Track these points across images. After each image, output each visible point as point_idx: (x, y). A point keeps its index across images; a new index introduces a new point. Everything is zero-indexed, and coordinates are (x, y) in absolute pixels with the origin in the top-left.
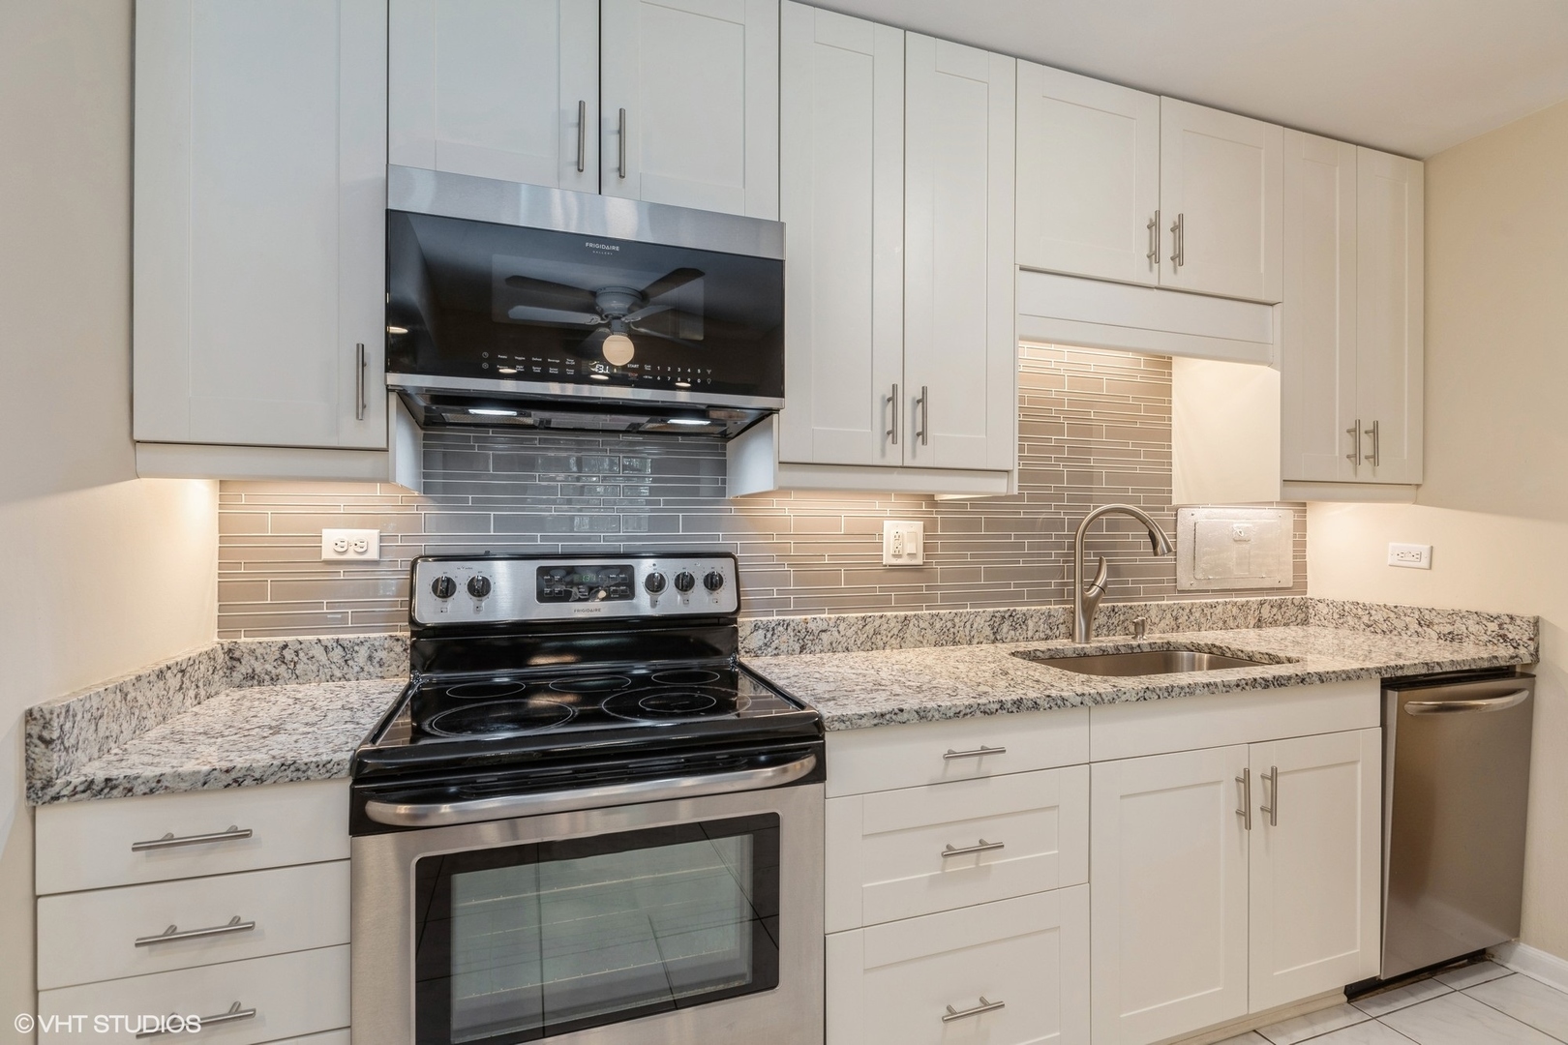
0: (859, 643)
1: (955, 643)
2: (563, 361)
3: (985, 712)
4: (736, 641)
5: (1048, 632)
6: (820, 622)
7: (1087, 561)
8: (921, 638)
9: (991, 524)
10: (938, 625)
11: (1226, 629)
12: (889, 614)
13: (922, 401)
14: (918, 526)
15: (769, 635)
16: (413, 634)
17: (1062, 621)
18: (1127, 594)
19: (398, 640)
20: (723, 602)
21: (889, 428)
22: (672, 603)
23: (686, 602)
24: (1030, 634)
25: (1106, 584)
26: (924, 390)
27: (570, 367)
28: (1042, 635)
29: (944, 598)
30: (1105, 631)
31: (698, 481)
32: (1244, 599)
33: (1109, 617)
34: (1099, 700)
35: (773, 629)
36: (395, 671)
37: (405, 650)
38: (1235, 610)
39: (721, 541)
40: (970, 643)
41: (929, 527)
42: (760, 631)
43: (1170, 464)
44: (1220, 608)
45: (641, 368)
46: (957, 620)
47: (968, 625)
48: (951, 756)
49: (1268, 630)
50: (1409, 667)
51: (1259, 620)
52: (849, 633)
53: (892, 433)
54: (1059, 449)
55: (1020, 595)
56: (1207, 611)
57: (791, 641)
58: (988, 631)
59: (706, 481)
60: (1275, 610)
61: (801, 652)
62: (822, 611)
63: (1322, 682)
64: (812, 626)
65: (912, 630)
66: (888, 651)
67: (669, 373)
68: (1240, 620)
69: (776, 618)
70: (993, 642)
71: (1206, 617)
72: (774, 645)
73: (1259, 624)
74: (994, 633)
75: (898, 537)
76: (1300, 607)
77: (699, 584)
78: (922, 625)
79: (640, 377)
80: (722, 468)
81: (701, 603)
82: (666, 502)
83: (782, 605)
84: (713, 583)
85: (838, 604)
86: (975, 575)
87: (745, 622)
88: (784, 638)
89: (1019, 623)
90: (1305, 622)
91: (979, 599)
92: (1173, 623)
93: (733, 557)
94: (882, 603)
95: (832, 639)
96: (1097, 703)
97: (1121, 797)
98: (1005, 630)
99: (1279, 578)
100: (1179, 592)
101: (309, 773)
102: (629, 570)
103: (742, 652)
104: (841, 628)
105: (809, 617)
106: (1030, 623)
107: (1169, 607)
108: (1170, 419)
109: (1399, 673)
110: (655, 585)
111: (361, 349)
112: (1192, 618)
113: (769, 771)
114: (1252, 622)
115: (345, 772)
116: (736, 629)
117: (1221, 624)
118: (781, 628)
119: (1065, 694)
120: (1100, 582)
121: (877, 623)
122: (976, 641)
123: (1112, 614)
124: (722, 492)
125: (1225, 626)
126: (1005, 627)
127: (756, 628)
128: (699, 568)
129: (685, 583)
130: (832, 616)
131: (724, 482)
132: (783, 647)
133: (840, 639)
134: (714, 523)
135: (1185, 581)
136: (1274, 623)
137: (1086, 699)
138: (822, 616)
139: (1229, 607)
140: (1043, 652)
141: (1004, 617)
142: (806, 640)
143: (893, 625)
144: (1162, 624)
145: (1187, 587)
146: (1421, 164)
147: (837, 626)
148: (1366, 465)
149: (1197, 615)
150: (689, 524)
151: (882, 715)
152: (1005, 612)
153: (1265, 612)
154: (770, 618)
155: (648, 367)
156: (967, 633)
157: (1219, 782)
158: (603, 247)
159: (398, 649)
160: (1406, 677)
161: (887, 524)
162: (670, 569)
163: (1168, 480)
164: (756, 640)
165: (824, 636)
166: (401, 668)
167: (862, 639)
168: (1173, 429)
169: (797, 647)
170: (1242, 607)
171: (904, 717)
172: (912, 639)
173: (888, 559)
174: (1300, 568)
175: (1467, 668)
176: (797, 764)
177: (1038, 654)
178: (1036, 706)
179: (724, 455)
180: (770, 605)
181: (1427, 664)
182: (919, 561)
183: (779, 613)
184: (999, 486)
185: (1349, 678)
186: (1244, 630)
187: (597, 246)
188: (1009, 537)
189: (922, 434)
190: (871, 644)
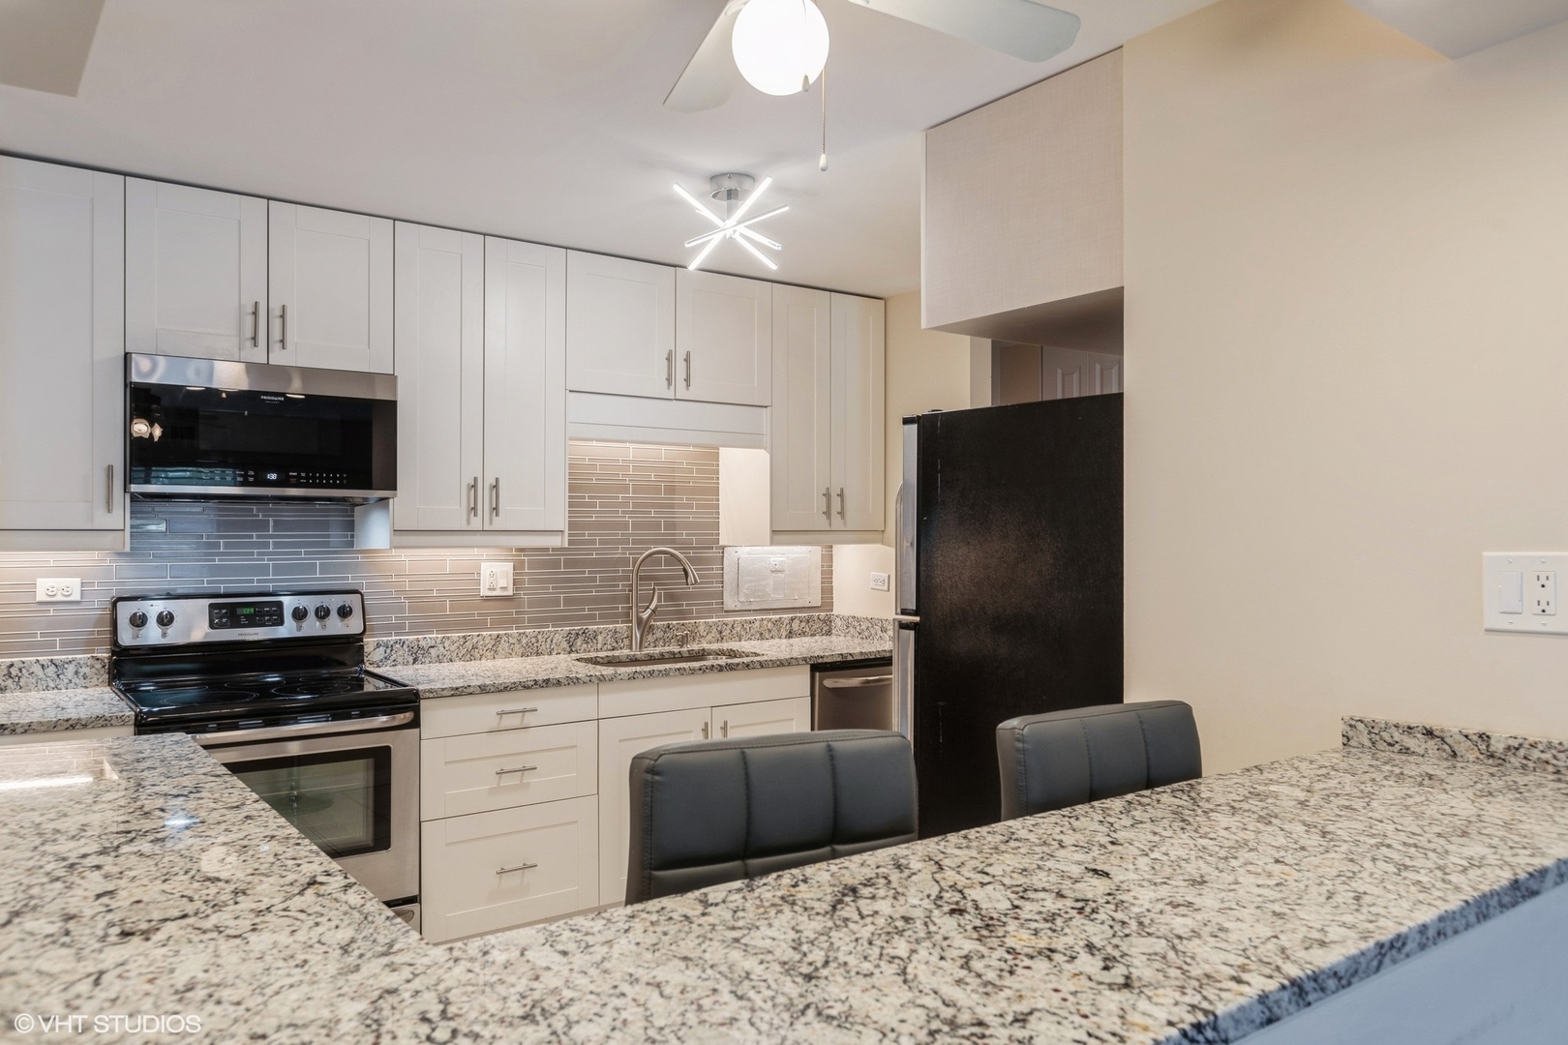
0: (460, 655)
1: (538, 654)
2: (246, 473)
3: (524, 687)
4: (363, 655)
5: (614, 644)
6: (429, 640)
7: (640, 590)
8: (510, 651)
9: (569, 563)
10: (524, 641)
11: (763, 639)
12: (484, 633)
13: (496, 487)
14: (508, 567)
15: (388, 651)
16: (113, 653)
17: (625, 636)
18: (681, 614)
19: (98, 659)
20: (353, 626)
21: (472, 505)
22: (312, 628)
23: (324, 627)
24: (599, 646)
25: (656, 607)
26: (497, 480)
27: (251, 476)
28: (610, 647)
29: (530, 620)
30: (661, 643)
31: (328, 536)
32: (778, 616)
33: (665, 632)
34: (602, 679)
35: (392, 646)
36: (96, 682)
37: (104, 667)
38: (770, 624)
39: (351, 581)
40: (550, 653)
41: (518, 567)
42: (381, 648)
43: (718, 513)
44: (757, 624)
45: (299, 474)
46: (539, 637)
47: (549, 640)
48: (501, 714)
49: (797, 639)
50: (827, 657)
51: (790, 632)
52: (453, 648)
53: (474, 509)
54: (625, 504)
55: (593, 617)
56: (747, 626)
57: (406, 655)
58: (565, 645)
59: (336, 536)
60: (803, 624)
61: (414, 663)
62: (432, 632)
63: (762, 667)
64: (422, 643)
65: (503, 645)
66: (483, 661)
67: (318, 478)
68: (774, 632)
69: (394, 638)
70: (569, 653)
71: (746, 632)
72: (392, 658)
73: (790, 635)
74: (570, 646)
75: (492, 574)
76: (824, 621)
77: (334, 613)
78: (511, 641)
79: (298, 481)
80: (350, 526)
81: (335, 627)
82: (306, 553)
83: (398, 628)
84: (344, 612)
85: (445, 626)
86: (557, 602)
87: (369, 642)
88: (401, 653)
89: (590, 638)
90: (829, 633)
91: (559, 620)
92: (718, 636)
93: (360, 593)
94: (479, 625)
95: (438, 653)
96: (601, 681)
97: (620, 741)
98: (579, 644)
99: (809, 599)
100: (726, 611)
101: (112, 722)
102: (280, 605)
103: (367, 664)
104: (446, 645)
105: (420, 637)
106: (600, 638)
107: (715, 623)
108: (718, 478)
109: (820, 661)
110: (299, 615)
111: (110, 469)
112: (734, 632)
113: (384, 718)
114: (784, 634)
115: (132, 722)
116: (362, 647)
117: (758, 636)
118: (398, 646)
119: (579, 676)
120: (653, 606)
121: (475, 640)
122: (555, 652)
123: (667, 630)
124: (351, 544)
125: (762, 637)
126: (579, 642)
127: (378, 645)
128: (334, 602)
129: (322, 614)
130: (439, 636)
131: (352, 536)
132: (400, 660)
133: (445, 653)
134: (344, 568)
135: (730, 602)
136: (804, 634)
137: (593, 679)
138: (431, 636)
139: (765, 622)
140: (602, 658)
141: (578, 634)
142: (417, 655)
143: (488, 641)
144: (709, 637)
145: (732, 608)
146: (883, 302)
147: (442, 643)
148: (836, 518)
149: (739, 629)
150: (324, 568)
151: (457, 689)
152: (579, 630)
153: (795, 625)
154: (390, 638)
155: (303, 475)
156: (548, 646)
157: (691, 732)
158: (273, 398)
159: (98, 665)
160: (826, 663)
161: (484, 565)
162: (309, 603)
163: (717, 525)
164: (378, 655)
165: (432, 650)
166: (100, 680)
167: (463, 653)
168: (720, 486)
169: (411, 660)
170: (775, 623)
171: (471, 690)
172: (503, 652)
173: (484, 592)
174: (827, 591)
175: (873, 657)
176: (402, 716)
177: (598, 659)
178: (558, 683)
179: (353, 516)
180: (388, 629)
181: (842, 654)
182: (510, 593)
183: (397, 634)
184: (556, 542)
185: (783, 665)
186: (777, 640)
187: (269, 398)
188: (584, 573)
189: (496, 509)
190: (471, 655)
